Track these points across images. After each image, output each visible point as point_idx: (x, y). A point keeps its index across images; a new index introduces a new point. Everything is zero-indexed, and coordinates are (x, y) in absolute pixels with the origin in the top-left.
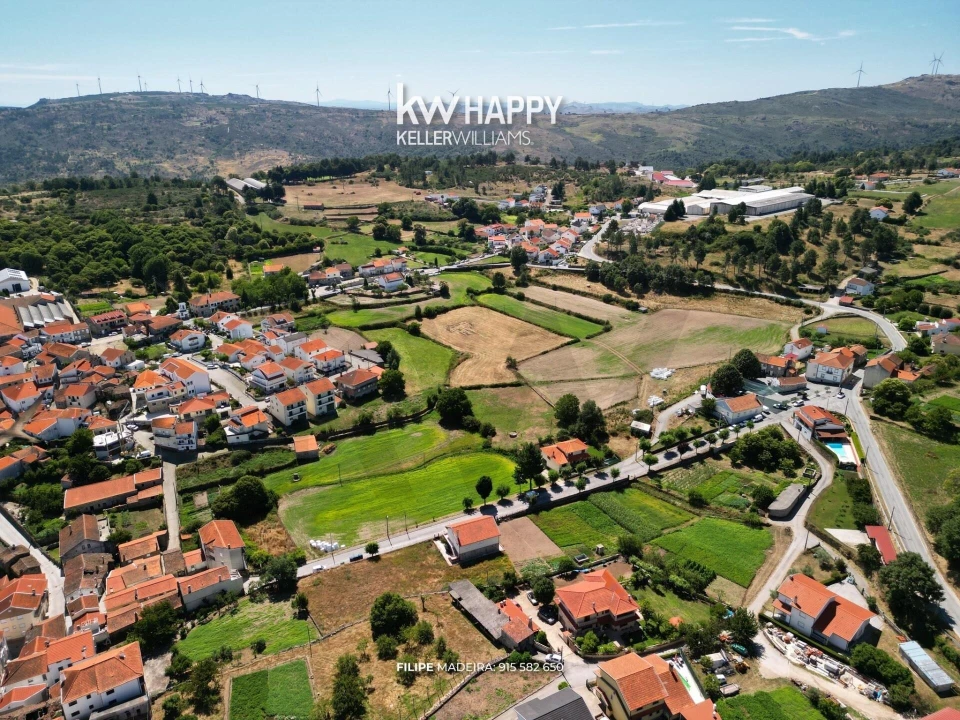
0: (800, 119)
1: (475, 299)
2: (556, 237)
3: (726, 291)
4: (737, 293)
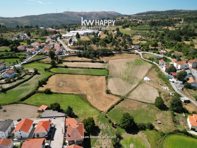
0: (50, 19)
1: (51, 72)
2: (52, 46)
3: (116, 53)
4: (119, 53)
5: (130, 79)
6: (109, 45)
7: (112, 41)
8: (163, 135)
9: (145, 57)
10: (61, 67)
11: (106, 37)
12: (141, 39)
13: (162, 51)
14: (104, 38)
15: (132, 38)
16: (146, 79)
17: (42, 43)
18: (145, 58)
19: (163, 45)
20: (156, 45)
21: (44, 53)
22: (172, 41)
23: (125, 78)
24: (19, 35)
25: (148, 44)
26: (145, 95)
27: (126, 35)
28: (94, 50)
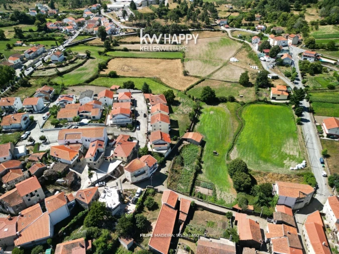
1: (108, 56)
2: (98, 23)
3: (193, 31)
4: (197, 31)
5: (213, 60)
6: (183, 19)
7: (186, 13)
8: (243, 104)
9: (234, 35)
10: (119, 50)
11: (178, 7)
12: (231, 10)
13: (259, 26)
14: (175, 9)
15: (218, 9)
16: (233, 59)
17: (79, 18)
18: (235, 37)
19: (263, 18)
20: (252, 18)
21: (90, 33)
22: (276, 12)
23: (206, 60)
24: (37, 7)
25: (241, 17)
26: (230, 75)
27: (207, 3)
28: (161, 26)
